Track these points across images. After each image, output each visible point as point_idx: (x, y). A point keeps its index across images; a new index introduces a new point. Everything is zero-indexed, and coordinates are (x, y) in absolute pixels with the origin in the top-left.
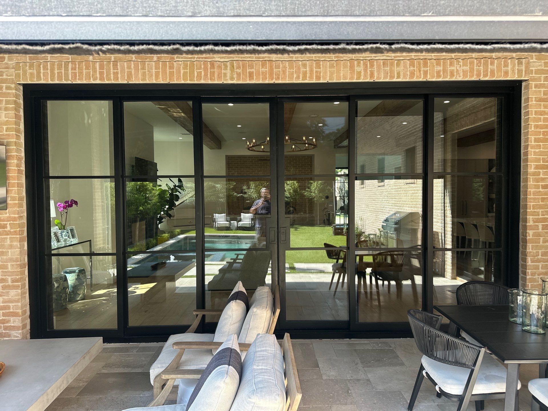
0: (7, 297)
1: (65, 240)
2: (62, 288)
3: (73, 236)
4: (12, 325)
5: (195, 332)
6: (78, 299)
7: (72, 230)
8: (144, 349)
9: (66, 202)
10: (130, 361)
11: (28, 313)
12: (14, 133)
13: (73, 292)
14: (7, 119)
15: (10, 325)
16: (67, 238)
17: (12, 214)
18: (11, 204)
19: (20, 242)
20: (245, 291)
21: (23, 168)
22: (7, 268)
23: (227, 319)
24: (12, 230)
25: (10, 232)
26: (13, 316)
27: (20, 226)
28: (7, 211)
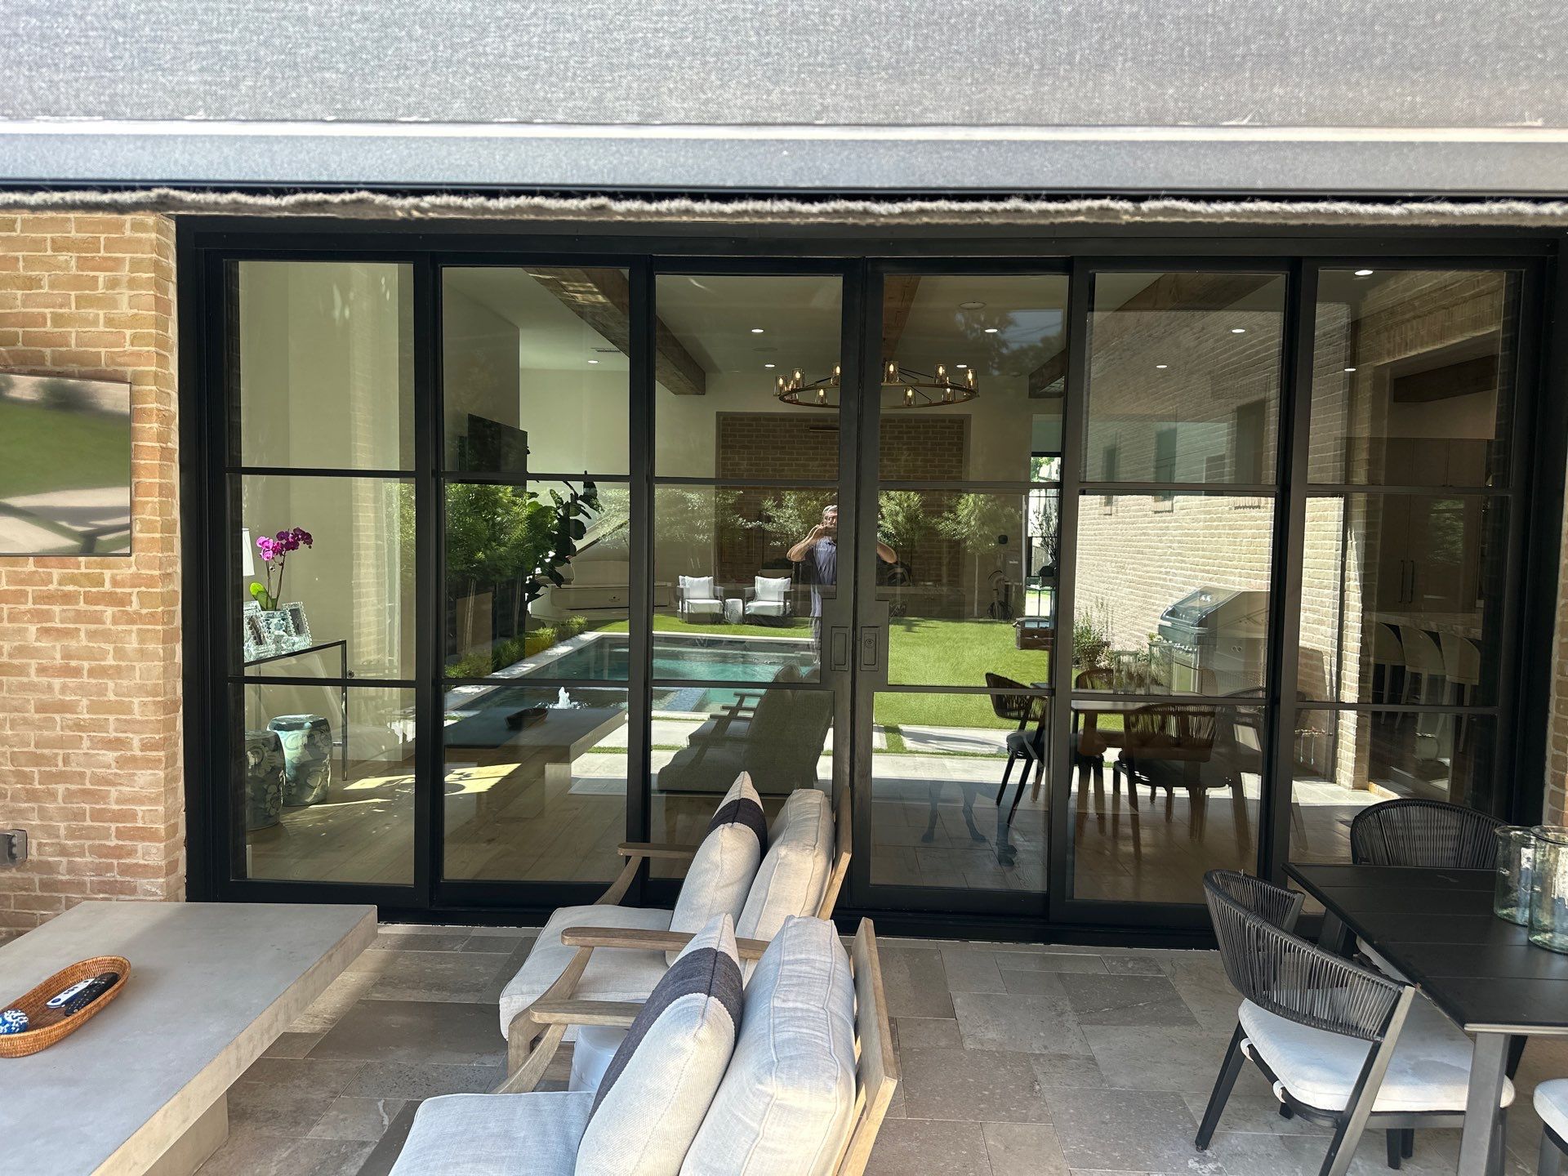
0: (128, 789)
1: (277, 640)
2: (269, 770)
3: (299, 630)
4: (142, 862)
5: (622, 903)
6: (309, 800)
7: (295, 613)
8: (482, 943)
9: (281, 536)
10: (447, 973)
11: (182, 833)
12: (153, 349)
13: (296, 779)
14: (136, 311)
15: (135, 861)
16: (282, 633)
17: (145, 568)
18: (142, 541)
19: (164, 642)
20: (757, 799)
21: (174, 443)
22: (131, 712)
23: (707, 871)
24: (144, 611)
25: (140, 615)
26: (143, 839)
27: (165, 599)
28: (133, 558)
